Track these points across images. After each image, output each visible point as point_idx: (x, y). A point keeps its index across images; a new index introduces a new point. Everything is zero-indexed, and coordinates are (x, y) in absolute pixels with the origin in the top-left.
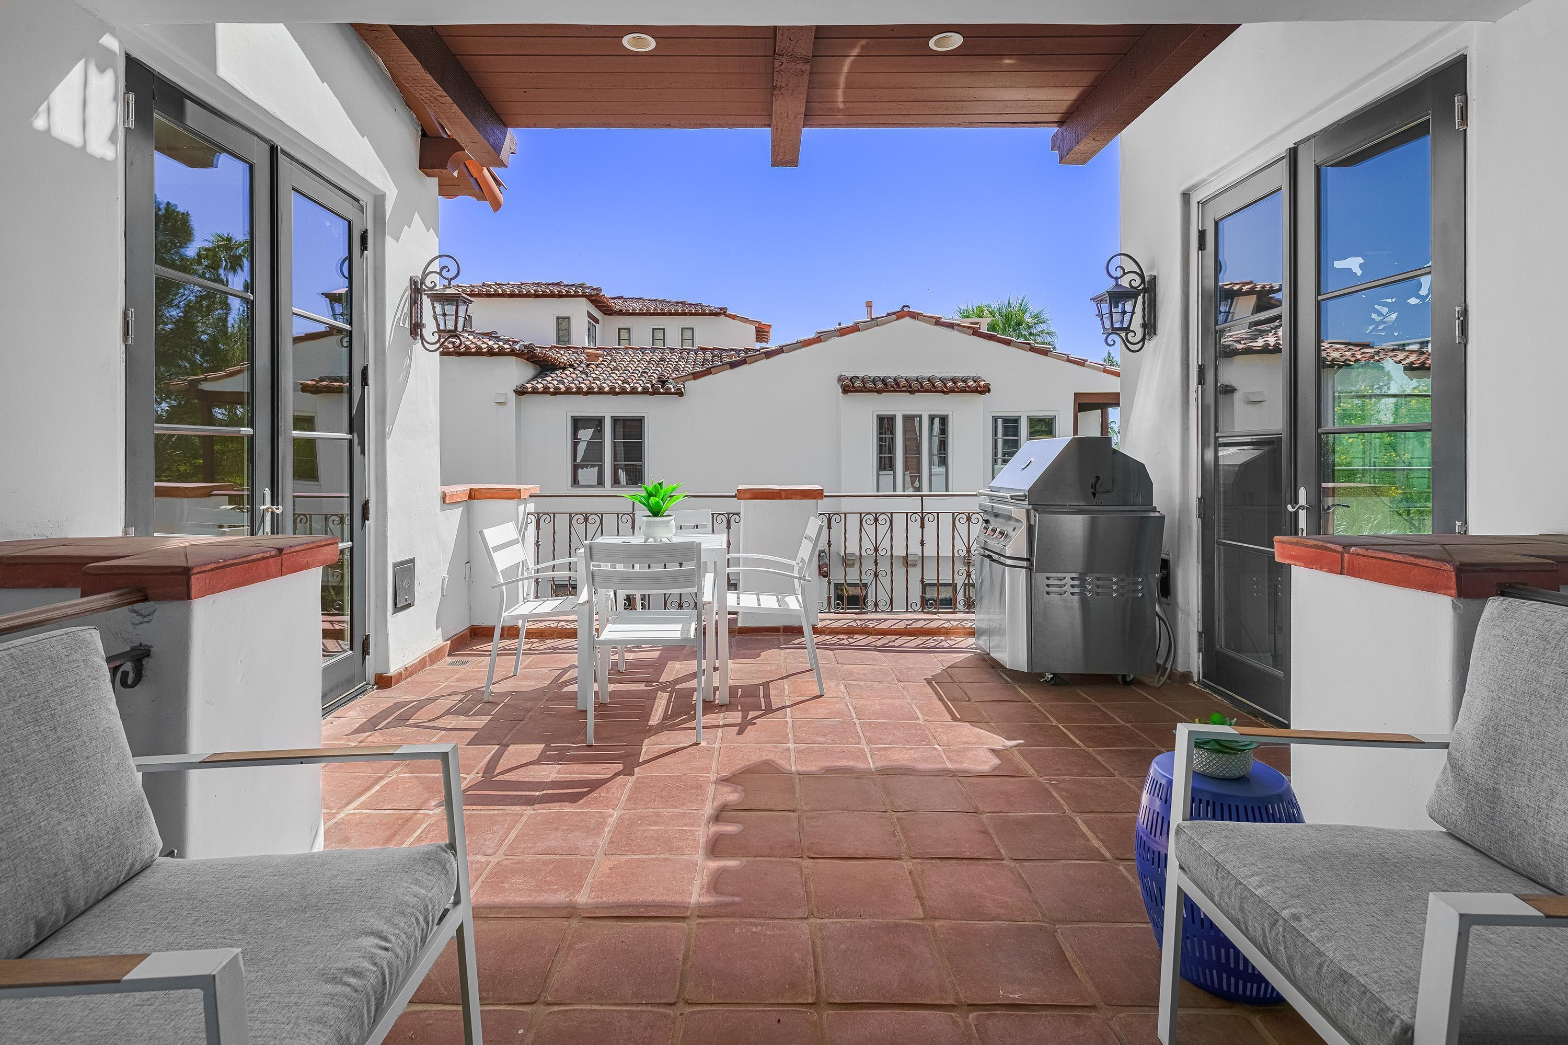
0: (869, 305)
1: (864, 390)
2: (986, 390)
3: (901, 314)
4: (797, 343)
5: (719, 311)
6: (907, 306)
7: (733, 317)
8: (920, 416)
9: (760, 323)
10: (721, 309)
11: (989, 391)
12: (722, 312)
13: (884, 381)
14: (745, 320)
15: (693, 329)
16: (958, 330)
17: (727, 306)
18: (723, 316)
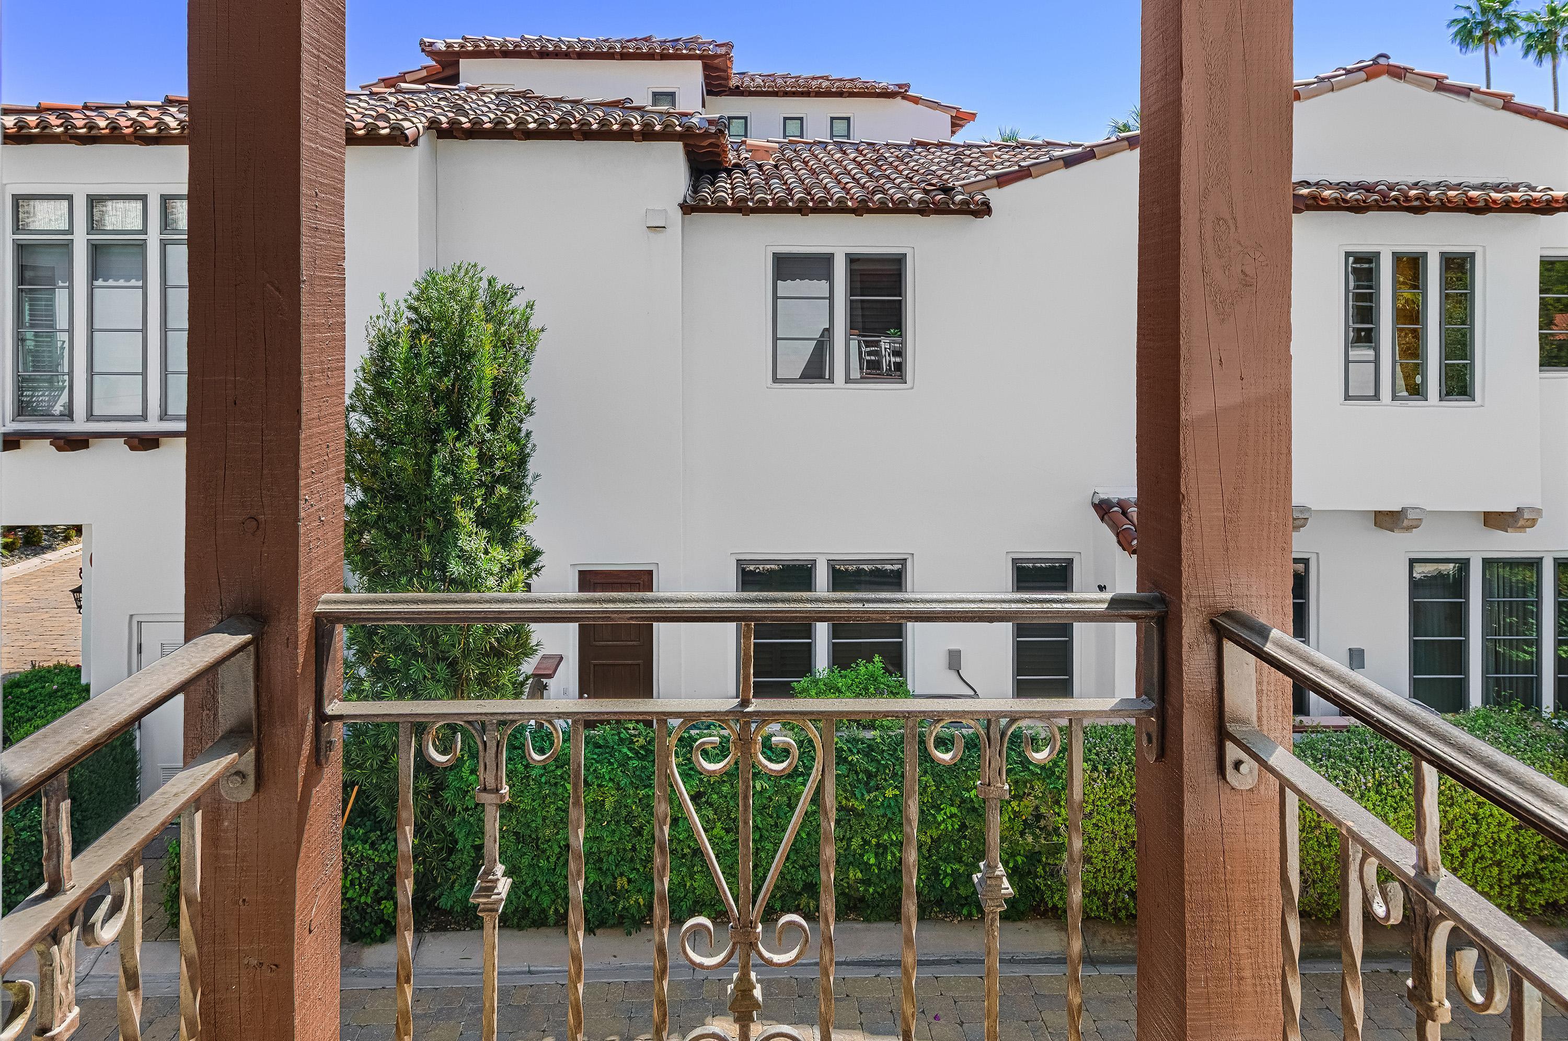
3: (1374, 70)
5: (897, 89)
6: (1382, 56)
7: (916, 100)
8: (1424, 257)
9: (958, 110)
10: (900, 86)
12: (899, 93)
13: (1369, 189)
14: (934, 105)
15: (848, 119)
16: (1477, 100)
17: (908, 86)
18: (899, 98)
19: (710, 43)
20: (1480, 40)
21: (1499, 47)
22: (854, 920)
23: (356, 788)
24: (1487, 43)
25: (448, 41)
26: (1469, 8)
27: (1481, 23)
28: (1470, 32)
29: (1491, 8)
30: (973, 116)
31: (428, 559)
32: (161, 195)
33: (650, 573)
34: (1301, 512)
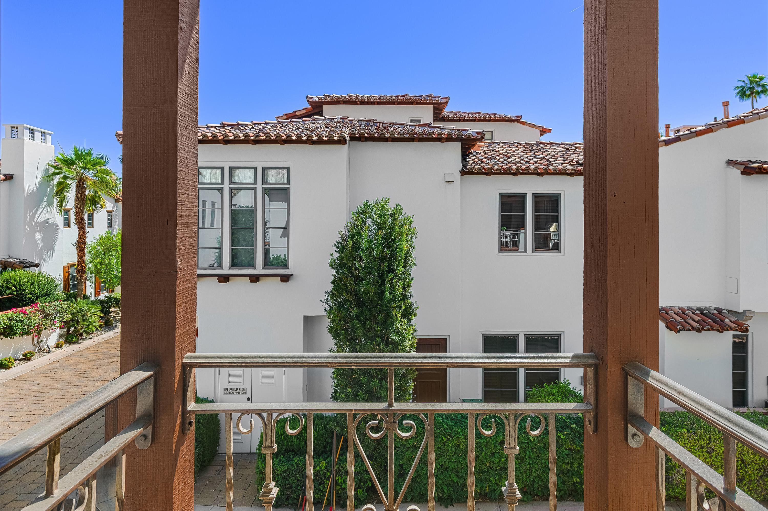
5: (516, 118)
7: (524, 123)
9: (543, 127)
10: (517, 117)
12: (517, 120)
14: (532, 126)
15: (492, 132)
17: (521, 117)
18: (516, 122)
19: (438, 97)
20: (749, 96)
21: (758, 98)
22: (571, 500)
23: (343, 437)
24: (752, 97)
25: (318, 96)
26: (744, 81)
27: (750, 88)
28: (745, 92)
29: (755, 81)
30: (550, 131)
31: (379, 333)
32: (230, 167)
33: (445, 340)
34: (750, 313)
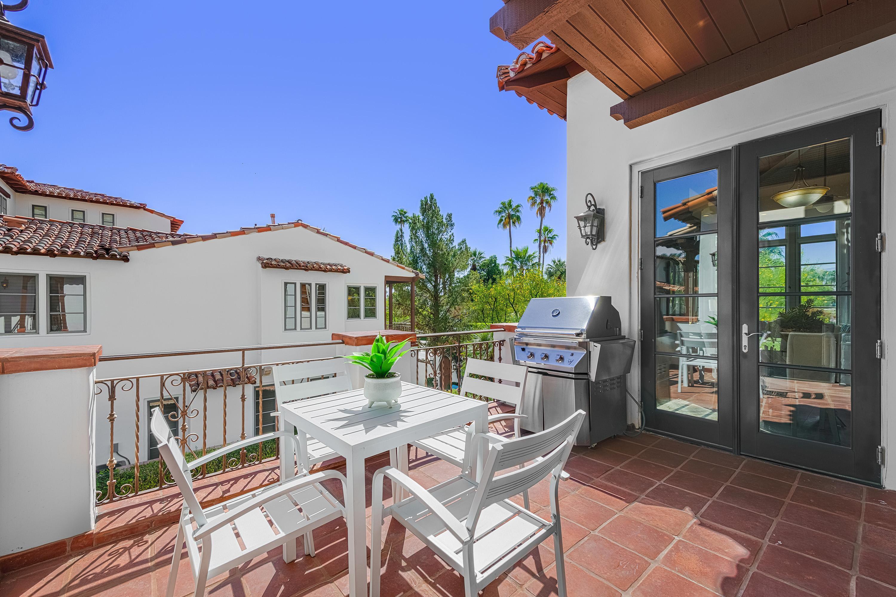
0: (273, 216)
1: (278, 266)
2: (348, 271)
3: (297, 224)
4: (227, 232)
5: (139, 205)
6: (300, 220)
7: (152, 212)
8: (310, 285)
9: (174, 218)
10: (141, 204)
11: (349, 272)
12: (142, 207)
13: (289, 262)
14: (162, 215)
15: (113, 215)
16: (330, 238)
17: (145, 205)
18: (142, 209)
20: (400, 222)
27: (400, 217)
